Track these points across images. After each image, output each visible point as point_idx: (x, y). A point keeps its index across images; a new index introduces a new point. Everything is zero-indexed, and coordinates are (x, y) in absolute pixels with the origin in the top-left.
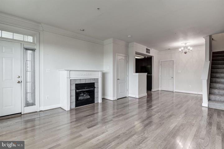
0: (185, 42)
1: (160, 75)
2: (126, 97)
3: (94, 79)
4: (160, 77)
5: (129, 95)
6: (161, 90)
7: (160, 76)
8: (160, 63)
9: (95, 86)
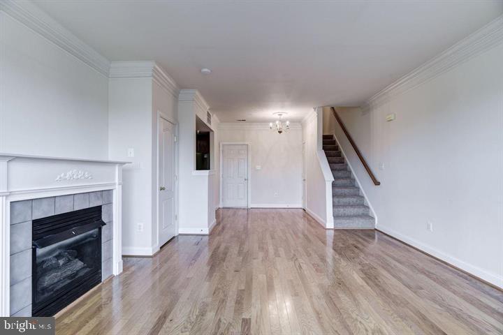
0: (280, 111)
1: (221, 173)
2: (174, 237)
3: (99, 194)
4: (221, 179)
5: (181, 231)
6: (223, 208)
7: (221, 176)
8: (221, 149)
9: (104, 218)
